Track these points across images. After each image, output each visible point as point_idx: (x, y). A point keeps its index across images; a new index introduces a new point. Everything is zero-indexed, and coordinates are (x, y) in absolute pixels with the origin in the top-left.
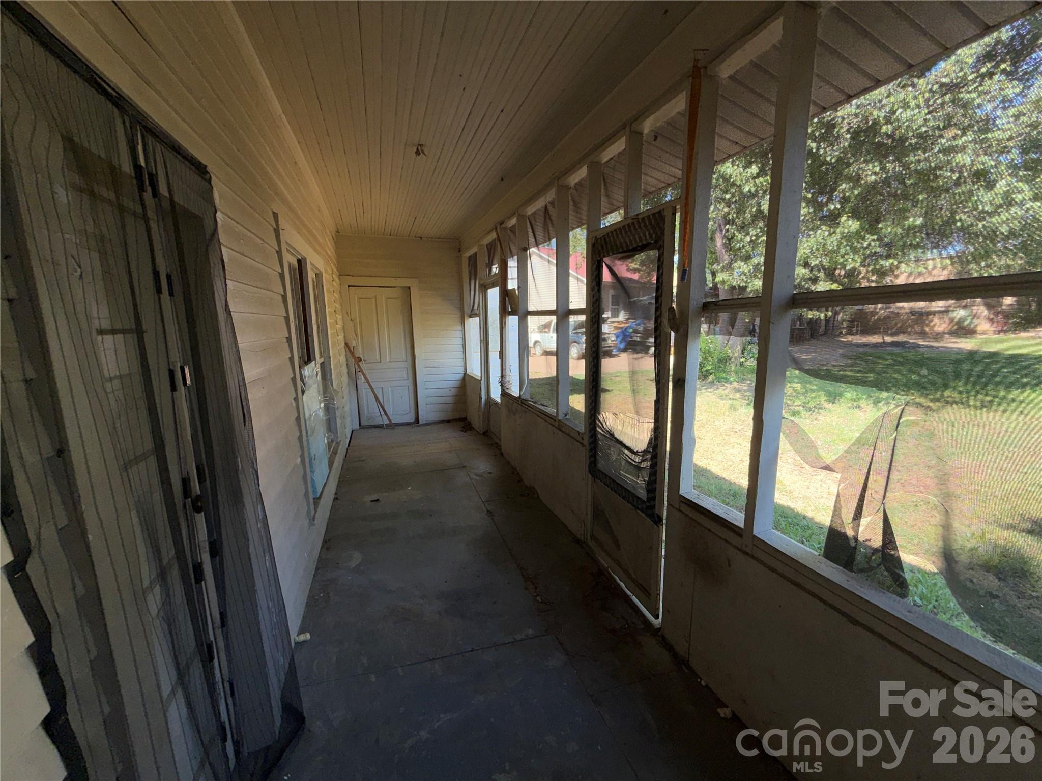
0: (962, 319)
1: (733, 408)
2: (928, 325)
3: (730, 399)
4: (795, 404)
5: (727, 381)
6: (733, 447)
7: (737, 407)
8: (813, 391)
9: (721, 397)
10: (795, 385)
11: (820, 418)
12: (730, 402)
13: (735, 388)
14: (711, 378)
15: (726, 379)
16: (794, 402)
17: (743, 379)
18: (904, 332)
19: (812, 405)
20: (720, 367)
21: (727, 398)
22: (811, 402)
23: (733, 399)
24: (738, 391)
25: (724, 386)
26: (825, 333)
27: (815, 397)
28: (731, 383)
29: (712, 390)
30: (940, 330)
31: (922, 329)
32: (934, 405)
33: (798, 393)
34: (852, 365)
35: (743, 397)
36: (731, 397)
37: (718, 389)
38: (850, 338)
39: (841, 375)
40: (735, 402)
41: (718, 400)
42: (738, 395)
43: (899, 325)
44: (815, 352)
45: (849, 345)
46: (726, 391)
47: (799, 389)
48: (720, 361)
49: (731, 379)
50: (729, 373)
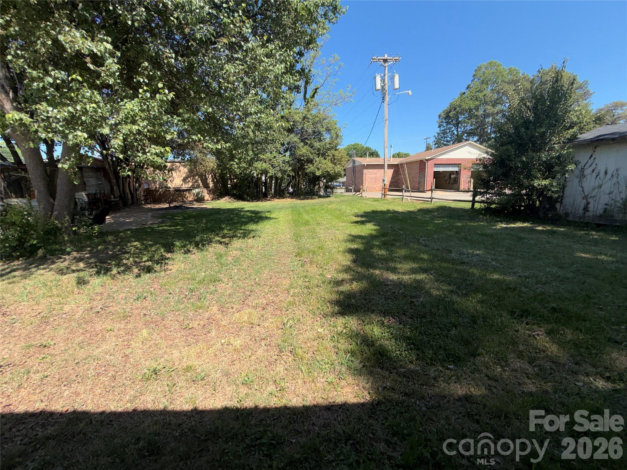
0: (198, 194)
1: (81, 282)
2: (185, 197)
3: (74, 271)
4: (144, 260)
5: (64, 252)
6: (104, 339)
7: (86, 279)
8: (151, 246)
9: (61, 272)
10: (135, 244)
11: (170, 267)
12: (75, 275)
13: (75, 258)
14: (40, 252)
15: (62, 250)
16: (142, 259)
17: (82, 247)
18: (175, 201)
19: (156, 257)
20: (49, 239)
21: (70, 271)
22: (156, 256)
23: (78, 271)
24: (80, 260)
25: (61, 258)
26: (133, 203)
27: (157, 250)
28: (69, 254)
29: (45, 266)
30: (191, 199)
31: (183, 199)
32: (226, 240)
33: (140, 249)
34: (162, 222)
35: (89, 265)
36: (74, 268)
37: (53, 263)
38: (149, 206)
39: (162, 230)
40: (81, 274)
41: (59, 277)
42: (82, 265)
43: (171, 197)
44: (134, 216)
45: (151, 210)
46: (66, 263)
47: (139, 246)
48: (48, 232)
49: (68, 250)
50: (63, 243)
